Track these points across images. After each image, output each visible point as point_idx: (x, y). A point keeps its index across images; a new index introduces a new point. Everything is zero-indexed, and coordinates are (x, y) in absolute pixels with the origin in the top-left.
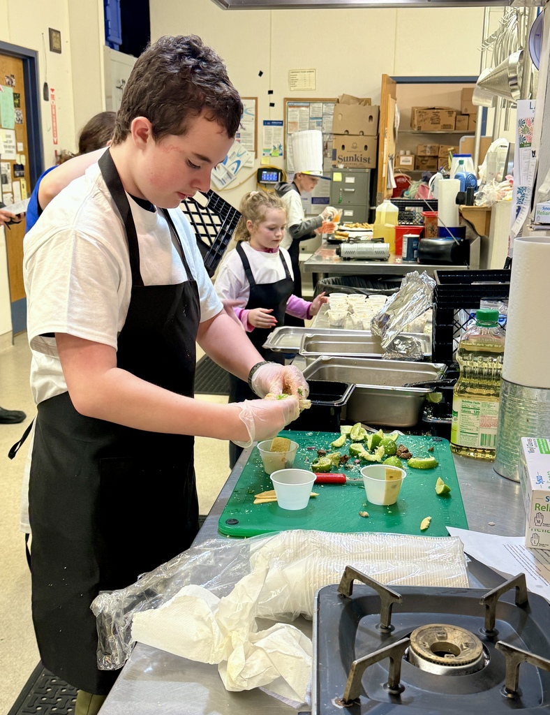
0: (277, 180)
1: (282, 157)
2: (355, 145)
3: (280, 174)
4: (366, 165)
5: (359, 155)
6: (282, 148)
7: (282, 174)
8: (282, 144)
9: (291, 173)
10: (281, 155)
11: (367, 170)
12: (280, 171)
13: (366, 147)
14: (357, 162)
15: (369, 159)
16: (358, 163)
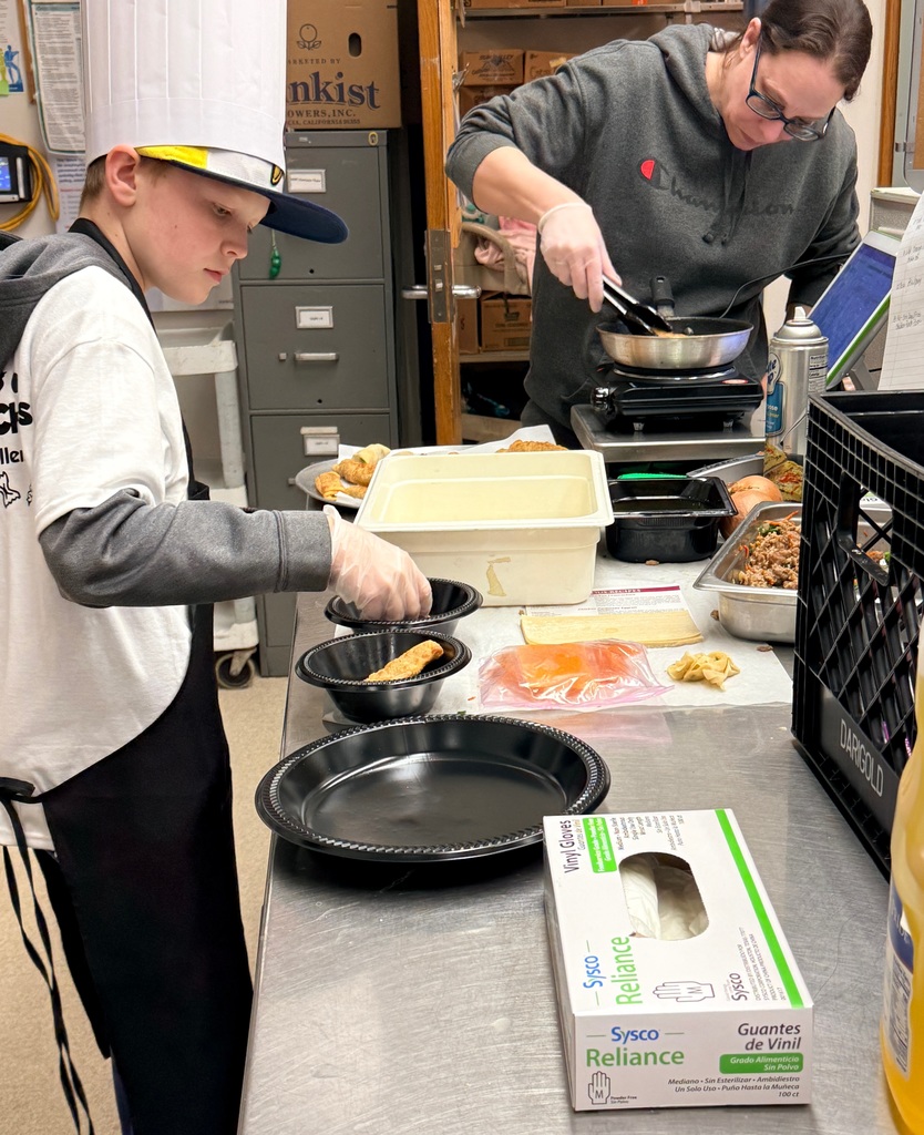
0: (15, 190)
1: (22, 96)
2: (309, 35)
3: (19, 162)
4: (364, 114)
5: (332, 77)
6: (18, 60)
7: (28, 163)
8: (17, 47)
9: (67, 156)
10: (17, 87)
11: (375, 138)
12: (22, 151)
13: (355, 40)
14: (323, 106)
15: (372, 88)
16: (329, 108)
